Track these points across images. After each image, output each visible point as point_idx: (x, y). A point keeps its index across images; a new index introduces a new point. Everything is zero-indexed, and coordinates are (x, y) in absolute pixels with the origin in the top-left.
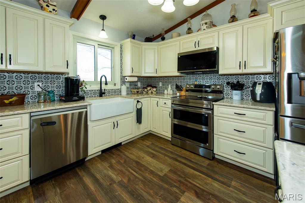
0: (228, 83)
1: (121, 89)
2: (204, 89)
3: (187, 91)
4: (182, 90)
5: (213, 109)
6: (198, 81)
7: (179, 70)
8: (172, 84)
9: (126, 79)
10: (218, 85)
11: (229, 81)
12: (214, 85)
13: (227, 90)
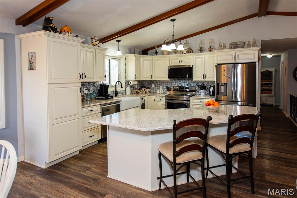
0: (198, 86)
1: (126, 90)
2: (185, 89)
3: (174, 90)
4: (171, 90)
5: (190, 101)
6: (181, 84)
7: (169, 77)
8: (162, 86)
9: (131, 83)
10: (193, 87)
11: (199, 84)
12: (191, 87)
13: (198, 89)
